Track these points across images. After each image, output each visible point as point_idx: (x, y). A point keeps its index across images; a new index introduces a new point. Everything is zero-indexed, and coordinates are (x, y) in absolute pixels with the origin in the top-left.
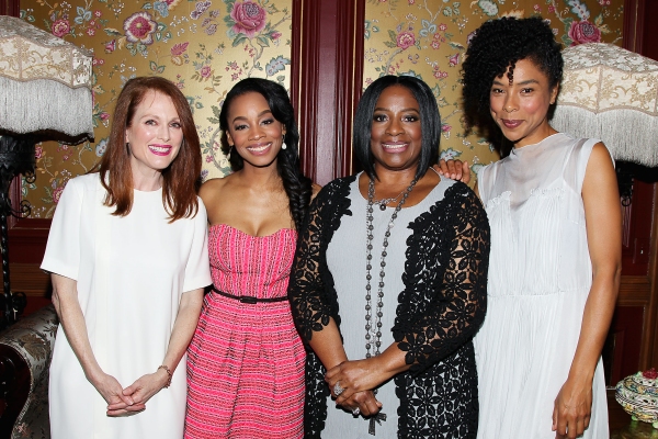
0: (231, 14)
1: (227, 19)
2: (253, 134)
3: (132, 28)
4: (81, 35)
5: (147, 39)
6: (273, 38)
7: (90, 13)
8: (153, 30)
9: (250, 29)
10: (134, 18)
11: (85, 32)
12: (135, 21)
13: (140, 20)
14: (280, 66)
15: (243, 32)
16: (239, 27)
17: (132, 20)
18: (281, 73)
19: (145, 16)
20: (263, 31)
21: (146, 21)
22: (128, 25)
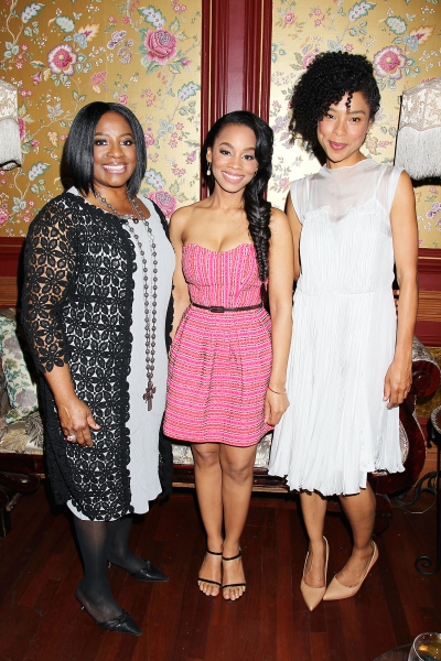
0: (145, 42)
1: (142, 47)
2: (233, 163)
3: (56, 60)
4: (10, 68)
5: (69, 71)
6: (184, 65)
7: (17, 47)
8: (74, 61)
9: (162, 57)
10: (57, 50)
11: (14, 65)
12: (58, 53)
13: (62, 51)
14: (191, 92)
15: (156, 59)
16: (152, 55)
17: (54, 52)
18: (192, 99)
19: (66, 48)
20: (174, 58)
21: (67, 53)
22: (51, 57)
